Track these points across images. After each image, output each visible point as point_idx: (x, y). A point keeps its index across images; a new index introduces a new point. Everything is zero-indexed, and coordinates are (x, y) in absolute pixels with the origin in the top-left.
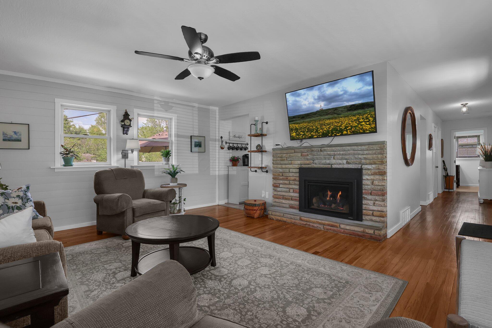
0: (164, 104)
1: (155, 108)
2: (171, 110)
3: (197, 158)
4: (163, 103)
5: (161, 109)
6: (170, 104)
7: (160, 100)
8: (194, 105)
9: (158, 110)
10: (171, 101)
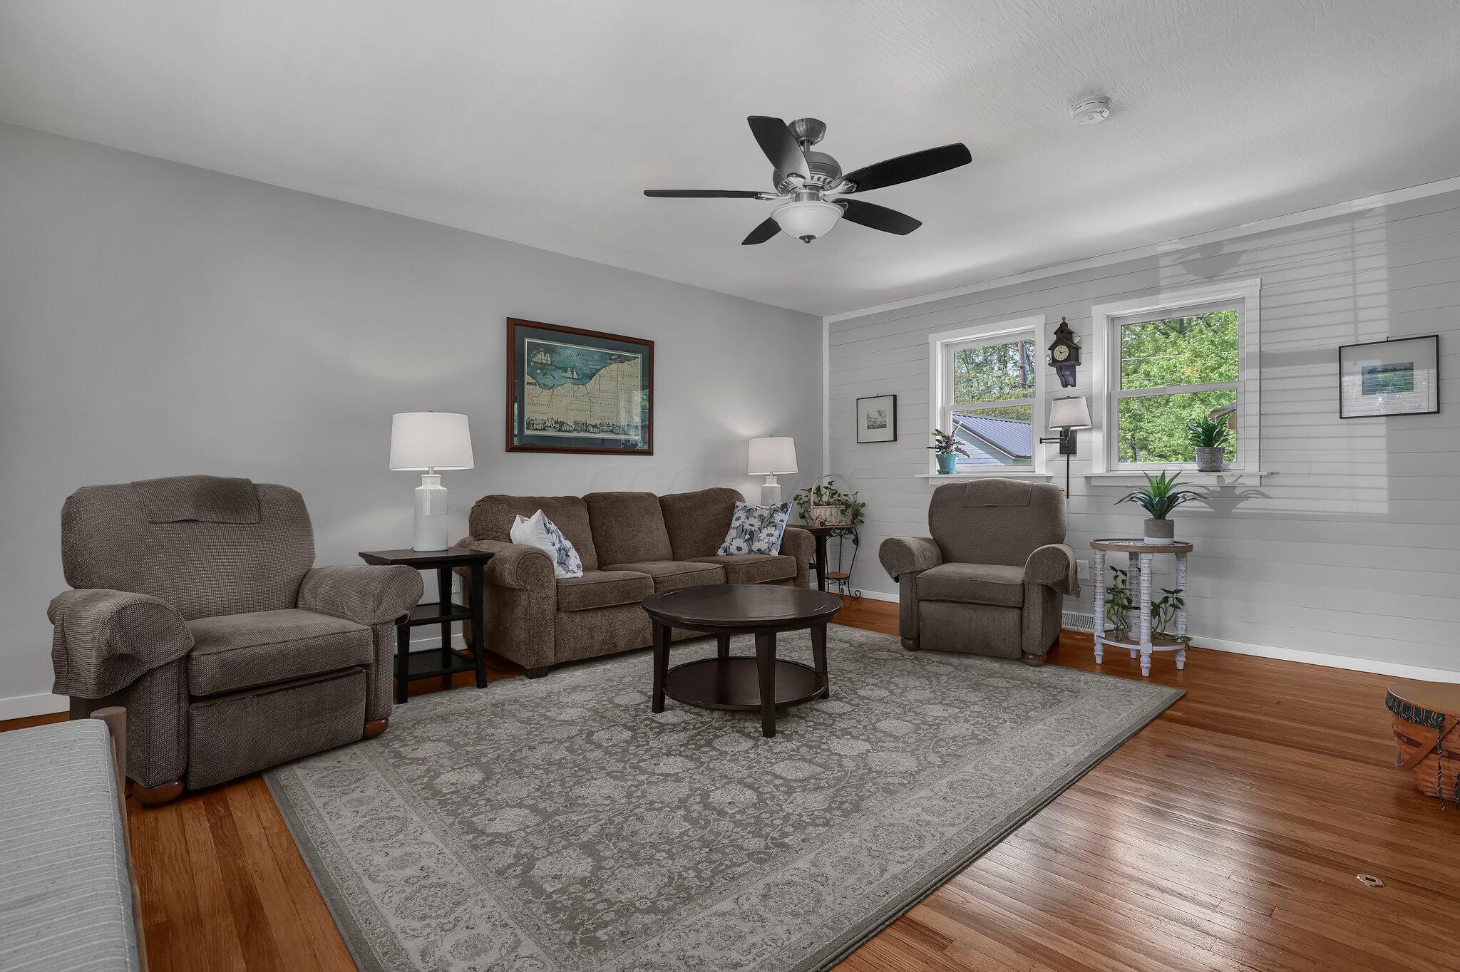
0: (1200, 257)
1: (1163, 283)
2: (1236, 269)
3: (1382, 443)
4: (1197, 256)
5: (1191, 277)
6: (1227, 249)
7: (1181, 250)
8: (1355, 209)
9: (1174, 287)
10: (1228, 237)
